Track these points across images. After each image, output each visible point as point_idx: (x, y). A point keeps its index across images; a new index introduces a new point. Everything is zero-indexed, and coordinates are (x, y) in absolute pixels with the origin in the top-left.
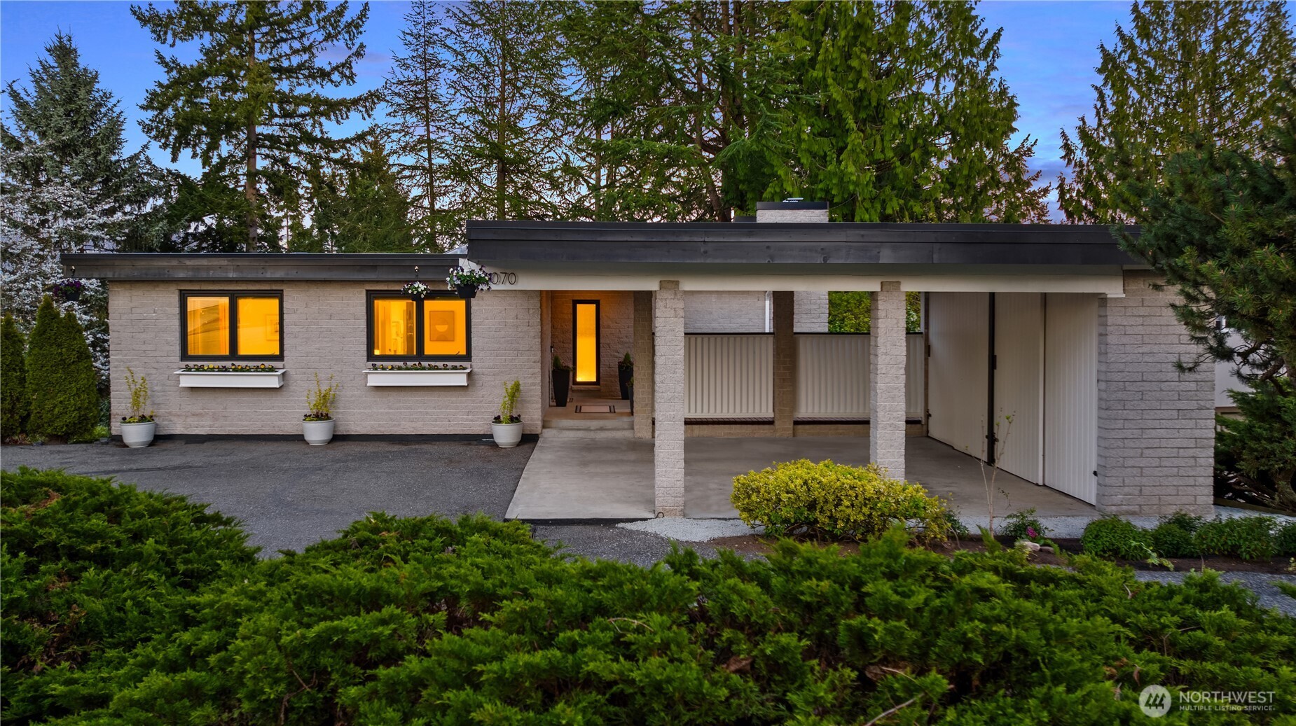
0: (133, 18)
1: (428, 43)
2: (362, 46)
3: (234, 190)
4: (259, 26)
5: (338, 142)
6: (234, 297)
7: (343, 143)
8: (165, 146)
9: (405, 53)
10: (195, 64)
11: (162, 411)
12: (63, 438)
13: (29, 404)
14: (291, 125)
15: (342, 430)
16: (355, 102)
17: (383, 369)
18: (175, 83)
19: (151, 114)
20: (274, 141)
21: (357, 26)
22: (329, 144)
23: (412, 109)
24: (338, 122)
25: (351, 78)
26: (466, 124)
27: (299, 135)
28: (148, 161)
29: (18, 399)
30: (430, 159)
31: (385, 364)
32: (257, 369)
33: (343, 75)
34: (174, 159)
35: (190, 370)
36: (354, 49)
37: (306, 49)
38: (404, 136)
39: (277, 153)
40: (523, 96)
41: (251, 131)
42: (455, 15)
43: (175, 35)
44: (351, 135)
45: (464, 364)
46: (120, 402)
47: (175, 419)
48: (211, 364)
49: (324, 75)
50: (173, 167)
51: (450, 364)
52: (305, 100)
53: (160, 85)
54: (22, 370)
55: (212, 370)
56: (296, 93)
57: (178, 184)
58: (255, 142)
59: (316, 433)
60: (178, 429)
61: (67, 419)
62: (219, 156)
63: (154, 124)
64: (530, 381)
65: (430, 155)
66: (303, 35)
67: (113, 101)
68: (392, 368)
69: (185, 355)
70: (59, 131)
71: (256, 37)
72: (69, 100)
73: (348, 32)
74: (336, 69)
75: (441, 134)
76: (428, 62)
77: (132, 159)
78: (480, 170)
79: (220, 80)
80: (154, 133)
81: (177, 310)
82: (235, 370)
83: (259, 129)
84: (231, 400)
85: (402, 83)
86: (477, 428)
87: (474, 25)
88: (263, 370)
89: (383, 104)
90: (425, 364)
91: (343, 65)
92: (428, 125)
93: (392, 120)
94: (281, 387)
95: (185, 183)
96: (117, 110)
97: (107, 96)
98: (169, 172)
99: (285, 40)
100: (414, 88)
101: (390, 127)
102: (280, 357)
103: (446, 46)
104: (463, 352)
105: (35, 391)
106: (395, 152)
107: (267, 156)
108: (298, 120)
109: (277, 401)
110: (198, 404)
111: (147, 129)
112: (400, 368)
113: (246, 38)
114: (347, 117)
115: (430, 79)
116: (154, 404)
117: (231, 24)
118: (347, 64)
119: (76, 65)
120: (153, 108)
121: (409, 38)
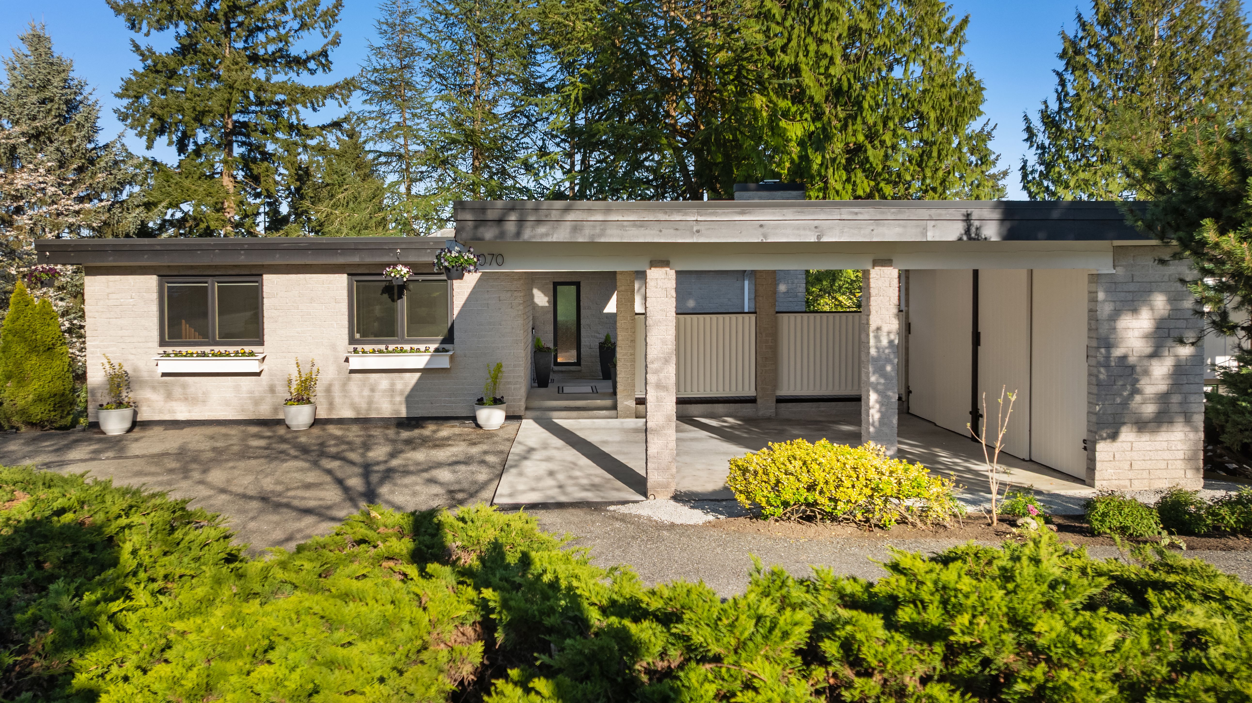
1: (403, 32)
2: (338, 34)
3: (212, 177)
4: (234, 16)
5: (315, 129)
7: (320, 130)
8: (140, 135)
9: (380, 42)
10: (170, 52)
11: (140, 397)
12: (38, 426)
14: (267, 113)
15: (323, 414)
16: (332, 90)
17: (364, 352)
18: (150, 71)
19: (126, 102)
20: (250, 128)
22: (305, 131)
23: (387, 97)
24: (314, 110)
25: (326, 67)
26: (442, 111)
28: (124, 149)
30: (406, 145)
31: (365, 347)
32: (237, 353)
33: (319, 63)
34: (149, 147)
35: (168, 355)
36: (330, 38)
37: (282, 38)
38: (381, 123)
39: (253, 140)
43: (150, 25)
44: (327, 121)
45: (446, 346)
48: (190, 349)
49: (298, 63)
51: (431, 346)
52: (282, 88)
53: (135, 73)
55: (191, 355)
56: (272, 82)
57: (155, 171)
58: (232, 129)
59: (298, 417)
62: (196, 143)
63: (130, 112)
64: (515, 362)
65: (406, 142)
66: (279, 24)
67: (88, 89)
68: (374, 351)
69: (163, 341)
70: (33, 118)
71: (232, 26)
72: (44, 88)
73: (324, 21)
74: (313, 57)
76: (403, 51)
77: (108, 146)
78: (455, 157)
80: (129, 121)
81: (154, 296)
82: (216, 355)
84: (211, 385)
85: (378, 71)
86: (460, 410)
87: (448, 14)
88: (244, 354)
89: (359, 92)
90: (406, 347)
91: (319, 54)
92: (403, 112)
93: (368, 107)
94: (261, 372)
95: (162, 170)
96: (93, 98)
97: (82, 84)
98: (146, 160)
100: (390, 76)
101: (367, 114)
102: (260, 342)
103: (421, 35)
106: (372, 139)
107: (243, 144)
108: (274, 107)
110: (177, 389)
111: (123, 117)
114: (324, 104)
115: (405, 67)
117: (206, 13)
118: (324, 53)
119: (50, 53)
120: (129, 97)
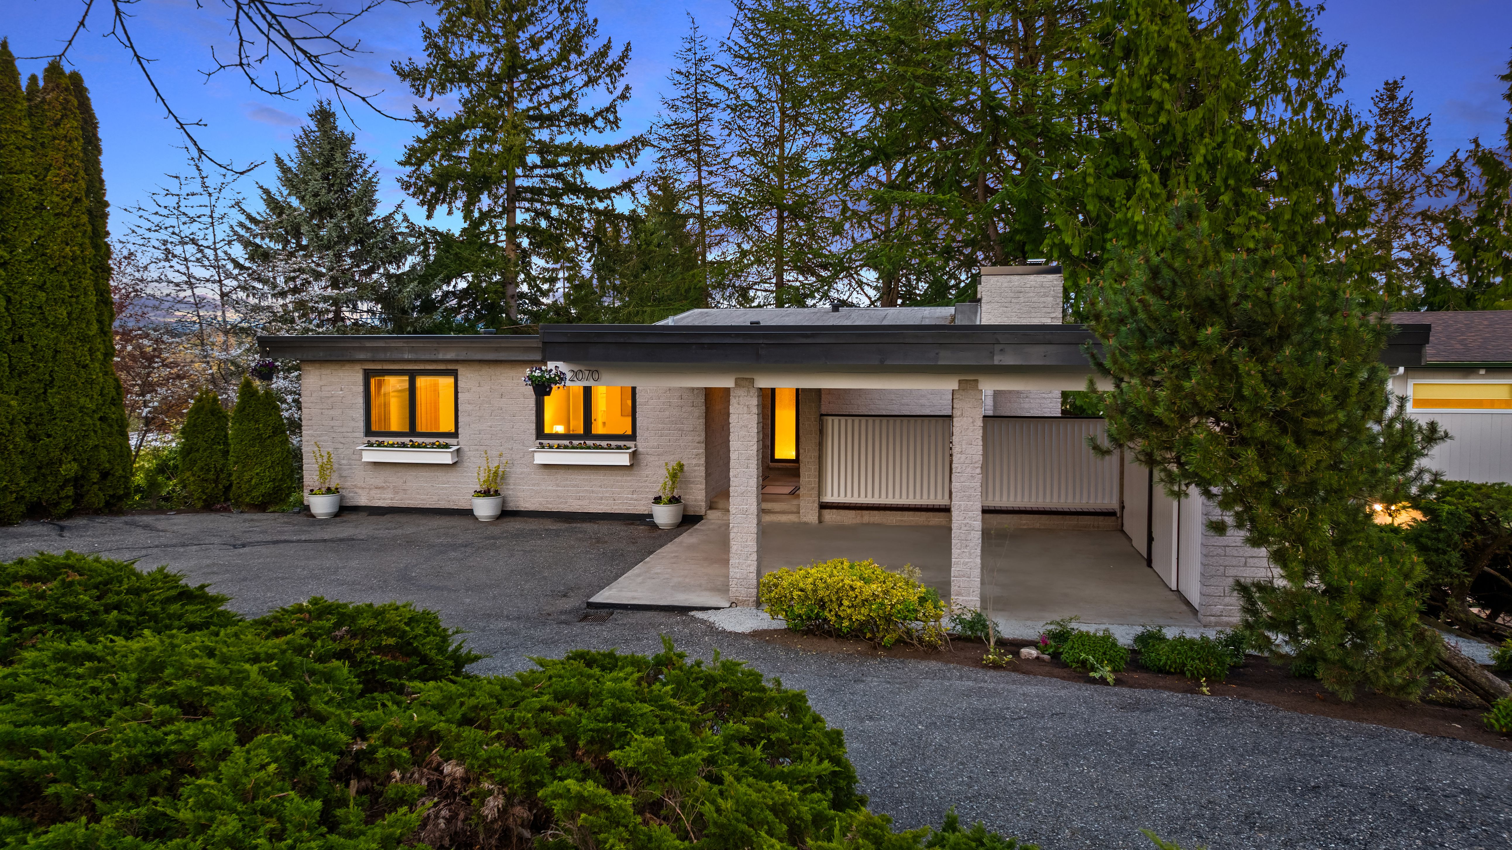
0: (394, 73)
1: (698, 81)
2: (627, 88)
3: (495, 245)
4: (517, 75)
5: (603, 191)
6: (413, 376)
7: (605, 194)
8: (423, 203)
9: (674, 94)
10: (453, 117)
11: (348, 484)
12: (261, 507)
13: (230, 475)
14: (552, 176)
15: (512, 506)
16: (619, 149)
17: (551, 447)
18: (434, 137)
19: (409, 169)
20: (536, 192)
21: (619, 69)
22: (590, 193)
23: (682, 153)
24: (602, 170)
25: (615, 123)
26: (741, 167)
27: (560, 186)
28: (406, 219)
29: (222, 470)
30: (701, 207)
31: (551, 442)
32: (433, 445)
33: (607, 120)
34: (429, 217)
35: (371, 445)
36: (618, 92)
37: (566, 96)
39: (538, 206)
40: (806, 133)
41: (511, 184)
42: (730, 49)
43: (433, 90)
44: (617, 183)
45: (628, 444)
46: (311, 476)
47: (360, 491)
48: (391, 440)
49: (586, 121)
50: (430, 224)
51: (614, 443)
52: (567, 149)
53: (419, 140)
54: (226, 444)
55: (392, 445)
56: (557, 143)
57: (436, 241)
58: (515, 195)
59: (485, 508)
60: (363, 500)
61: (262, 489)
62: (480, 209)
63: (413, 180)
64: (694, 462)
65: (701, 201)
66: (564, 80)
67: (367, 162)
68: (559, 447)
69: (369, 432)
70: (316, 195)
71: (516, 85)
72: (327, 163)
73: (610, 75)
74: (599, 114)
75: (713, 179)
76: (699, 102)
77: (386, 219)
78: (758, 217)
79: (478, 132)
80: (412, 190)
81: (361, 389)
82: (413, 446)
83: (518, 182)
84: (411, 474)
85: (669, 126)
86: (641, 508)
87: (750, 59)
88: (439, 446)
89: (648, 150)
90: (590, 443)
91: (607, 110)
92: (700, 171)
94: (455, 464)
95: (445, 240)
96: (372, 171)
97: (362, 157)
98: (427, 229)
99: (546, 87)
100: (684, 131)
102: (455, 435)
103: (717, 84)
104: (629, 432)
105: (236, 463)
107: (527, 210)
108: (560, 169)
109: (452, 477)
110: (379, 478)
111: (406, 186)
112: (566, 447)
113: (505, 87)
114: (611, 165)
115: (701, 120)
116: (341, 477)
117: (489, 72)
118: (611, 108)
119: (335, 129)
120: (411, 164)
121: (679, 78)
